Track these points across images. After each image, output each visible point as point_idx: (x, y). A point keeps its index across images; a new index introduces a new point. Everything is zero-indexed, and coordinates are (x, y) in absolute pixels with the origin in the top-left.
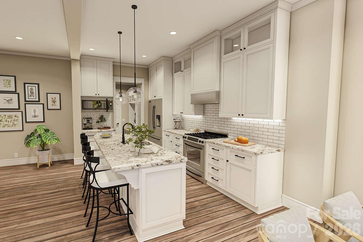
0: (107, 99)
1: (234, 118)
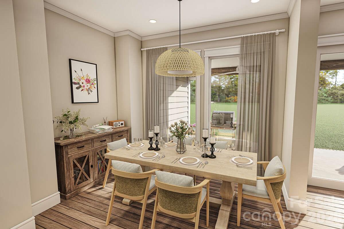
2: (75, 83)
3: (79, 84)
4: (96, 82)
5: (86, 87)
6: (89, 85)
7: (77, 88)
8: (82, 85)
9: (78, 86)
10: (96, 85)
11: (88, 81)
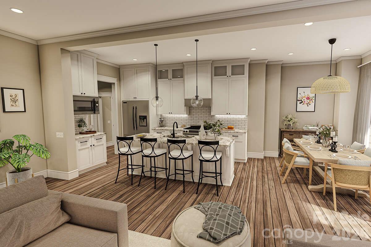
0: (94, 99)
1: (216, 116)
2: (299, 100)
3: (301, 100)
4: (314, 98)
5: (306, 102)
6: (308, 101)
7: (300, 103)
8: (303, 101)
9: (301, 102)
10: (314, 100)
11: (308, 98)
